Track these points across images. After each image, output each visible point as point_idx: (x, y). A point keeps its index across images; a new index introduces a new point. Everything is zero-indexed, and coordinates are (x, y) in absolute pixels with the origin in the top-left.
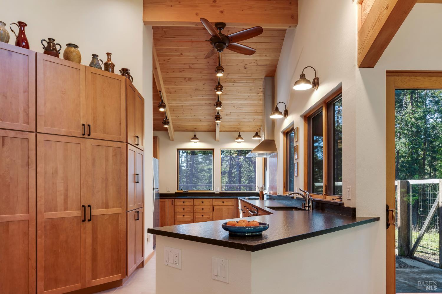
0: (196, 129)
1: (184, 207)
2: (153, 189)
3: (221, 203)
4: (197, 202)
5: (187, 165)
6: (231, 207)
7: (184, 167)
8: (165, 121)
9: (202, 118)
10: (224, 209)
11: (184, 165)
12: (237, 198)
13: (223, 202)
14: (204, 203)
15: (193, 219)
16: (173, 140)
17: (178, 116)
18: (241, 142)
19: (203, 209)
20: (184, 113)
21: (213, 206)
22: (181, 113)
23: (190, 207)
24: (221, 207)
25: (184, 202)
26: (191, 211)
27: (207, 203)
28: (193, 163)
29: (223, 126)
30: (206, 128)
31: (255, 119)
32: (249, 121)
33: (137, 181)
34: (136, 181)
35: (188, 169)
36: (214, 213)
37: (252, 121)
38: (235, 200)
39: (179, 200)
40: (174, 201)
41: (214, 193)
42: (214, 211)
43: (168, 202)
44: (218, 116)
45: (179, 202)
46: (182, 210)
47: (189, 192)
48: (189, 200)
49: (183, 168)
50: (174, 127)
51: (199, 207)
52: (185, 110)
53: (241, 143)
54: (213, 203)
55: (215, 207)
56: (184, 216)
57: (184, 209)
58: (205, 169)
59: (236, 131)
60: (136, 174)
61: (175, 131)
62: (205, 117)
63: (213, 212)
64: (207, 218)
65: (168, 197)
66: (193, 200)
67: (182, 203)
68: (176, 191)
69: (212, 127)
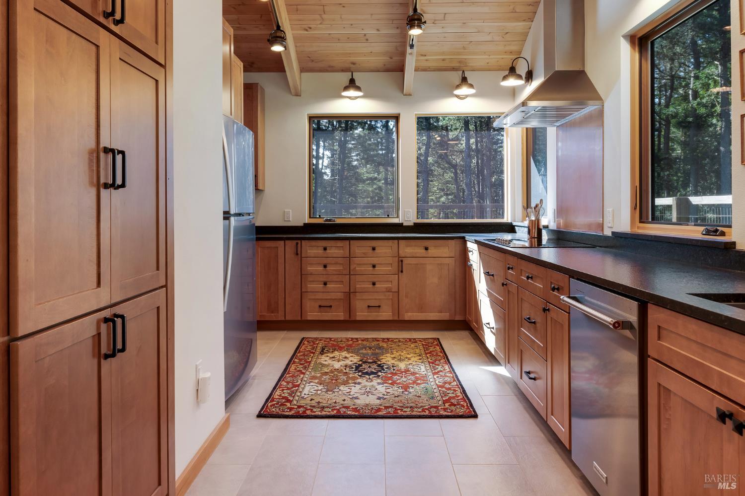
0: (354, 64)
1: (325, 261)
2: (227, 215)
3: (420, 251)
4: (359, 249)
5: (332, 171)
6: (447, 261)
7: (328, 175)
8: (273, 35)
9: (371, 32)
10: (429, 267)
11: (328, 171)
12: (464, 238)
13: (426, 249)
14: (376, 251)
15: (350, 293)
16: (298, 95)
17: (310, 28)
18: (467, 96)
19: (374, 266)
20: (324, 16)
21: (400, 259)
22: (318, 17)
23: (340, 260)
24: (422, 261)
25: (325, 249)
26: (344, 272)
27: (385, 250)
28: (343, 168)
29: (422, 55)
30: (379, 61)
31: (507, 33)
32: (488, 38)
33: (110, 181)
34: (102, 181)
35: (335, 179)
36: (404, 277)
37: (497, 38)
38: (458, 242)
39: (313, 243)
40: (299, 245)
41: (401, 225)
42: (402, 272)
43: (284, 249)
44: (416, 17)
45: (312, 250)
46: (322, 268)
47: (338, 221)
48: (339, 243)
49: (325, 177)
50: (300, 60)
51: (365, 260)
52: (326, 8)
53: (468, 99)
54: (400, 252)
55: (406, 261)
56: (325, 284)
57: (325, 266)
58: (364, 178)
59: (454, 69)
60: (107, 150)
61: (303, 70)
62: (378, 30)
63: (400, 273)
64: (384, 290)
65: (285, 236)
66: (347, 242)
67: (320, 251)
68: (307, 220)
69: (396, 58)
